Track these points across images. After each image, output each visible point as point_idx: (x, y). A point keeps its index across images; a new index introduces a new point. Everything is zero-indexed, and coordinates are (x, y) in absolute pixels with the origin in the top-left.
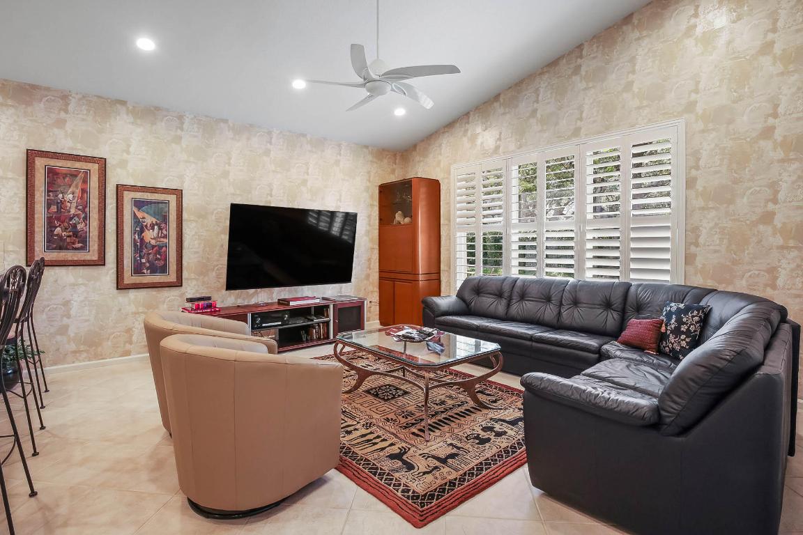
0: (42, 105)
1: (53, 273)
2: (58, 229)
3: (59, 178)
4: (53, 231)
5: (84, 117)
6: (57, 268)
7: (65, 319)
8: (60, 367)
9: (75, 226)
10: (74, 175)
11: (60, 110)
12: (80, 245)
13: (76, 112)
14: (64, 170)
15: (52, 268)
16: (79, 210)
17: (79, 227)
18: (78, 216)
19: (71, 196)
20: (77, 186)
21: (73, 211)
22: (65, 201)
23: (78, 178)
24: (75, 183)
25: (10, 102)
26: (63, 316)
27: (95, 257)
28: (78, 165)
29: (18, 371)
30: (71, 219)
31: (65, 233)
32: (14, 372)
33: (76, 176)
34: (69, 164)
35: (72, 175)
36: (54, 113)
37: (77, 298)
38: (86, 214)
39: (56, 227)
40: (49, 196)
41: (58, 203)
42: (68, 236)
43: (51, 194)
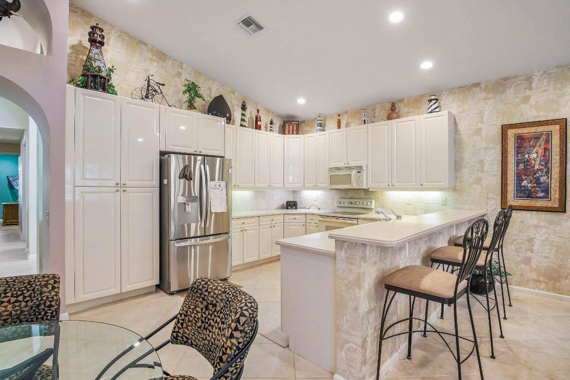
0: (512, 90)
1: (520, 216)
2: (525, 181)
3: (525, 142)
4: (520, 184)
5: (546, 88)
6: (523, 212)
7: (528, 252)
8: (523, 288)
9: (538, 179)
10: (537, 137)
11: (526, 89)
12: (542, 194)
13: (538, 87)
14: (528, 136)
15: (520, 211)
16: (542, 165)
17: (542, 179)
18: (541, 170)
19: (535, 155)
20: (540, 146)
21: (537, 167)
22: (530, 159)
23: (541, 139)
24: (538, 144)
25: (490, 95)
26: (527, 250)
27: (556, 205)
28: (541, 129)
29: (492, 283)
30: (535, 174)
31: (530, 185)
32: (490, 283)
33: (539, 138)
34: (533, 130)
35: (535, 138)
36: (521, 93)
37: (539, 237)
38: (548, 169)
39: (523, 180)
40: (518, 157)
41: (525, 162)
42: (532, 187)
43: (519, 155)
